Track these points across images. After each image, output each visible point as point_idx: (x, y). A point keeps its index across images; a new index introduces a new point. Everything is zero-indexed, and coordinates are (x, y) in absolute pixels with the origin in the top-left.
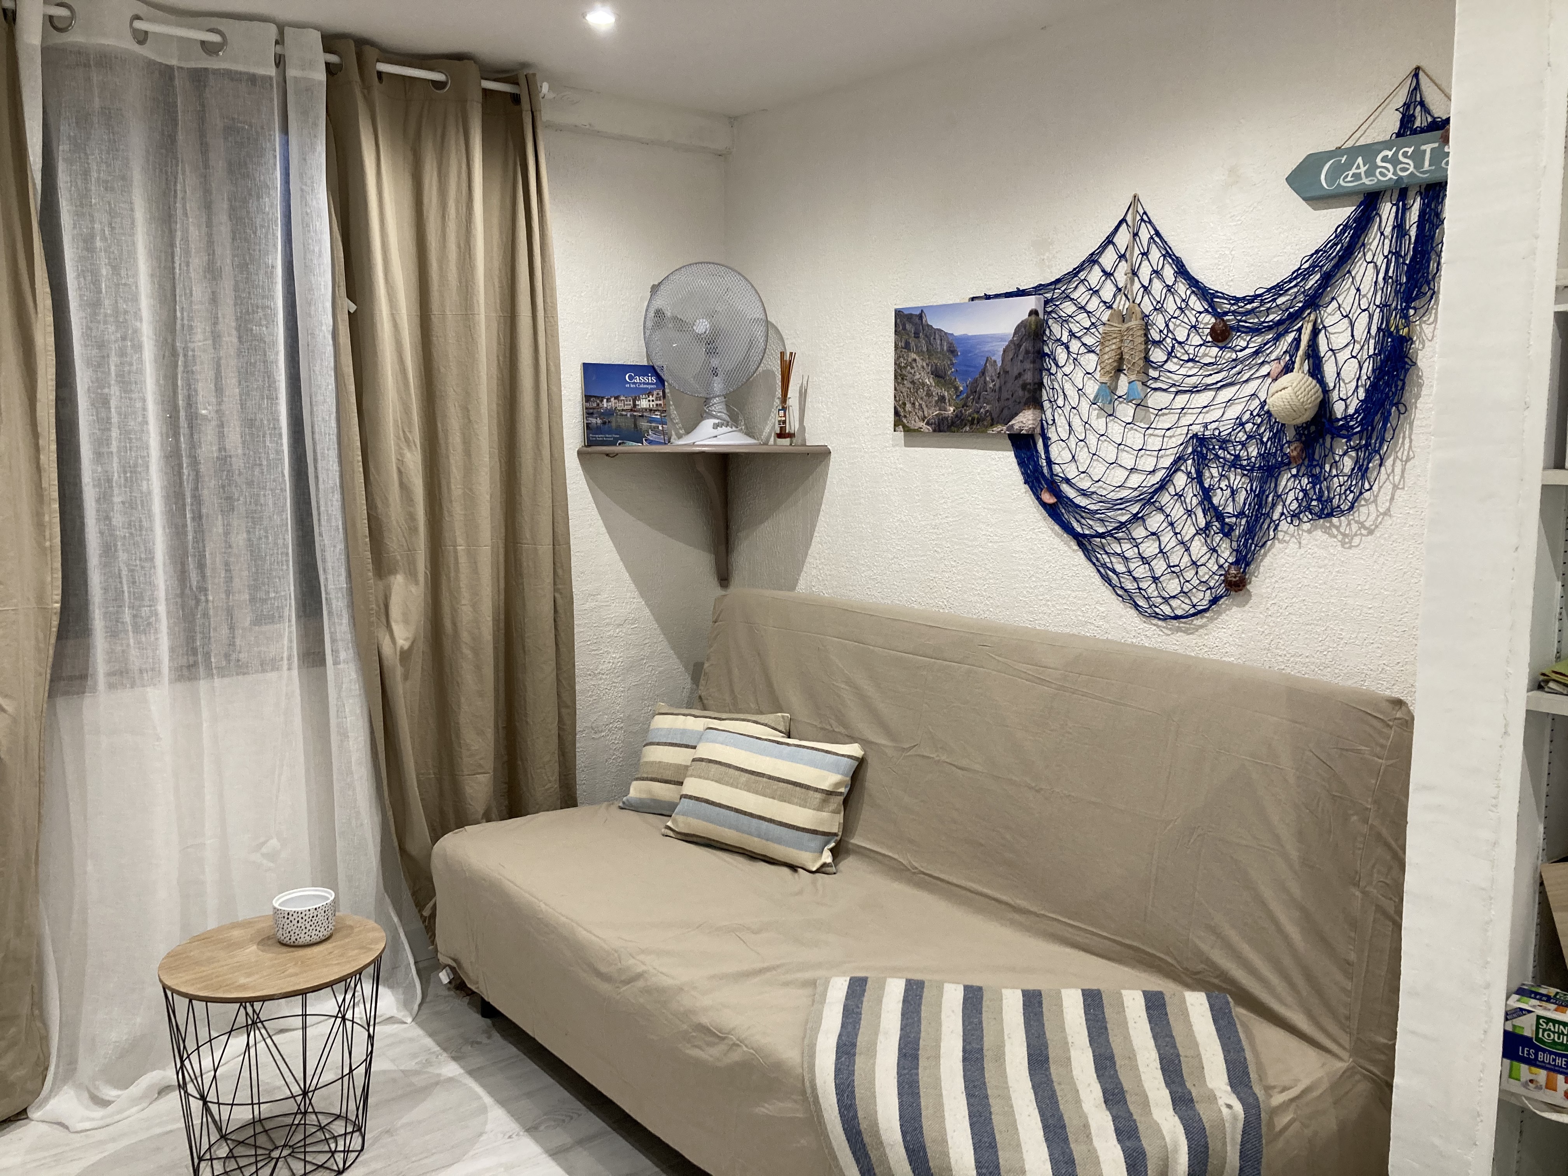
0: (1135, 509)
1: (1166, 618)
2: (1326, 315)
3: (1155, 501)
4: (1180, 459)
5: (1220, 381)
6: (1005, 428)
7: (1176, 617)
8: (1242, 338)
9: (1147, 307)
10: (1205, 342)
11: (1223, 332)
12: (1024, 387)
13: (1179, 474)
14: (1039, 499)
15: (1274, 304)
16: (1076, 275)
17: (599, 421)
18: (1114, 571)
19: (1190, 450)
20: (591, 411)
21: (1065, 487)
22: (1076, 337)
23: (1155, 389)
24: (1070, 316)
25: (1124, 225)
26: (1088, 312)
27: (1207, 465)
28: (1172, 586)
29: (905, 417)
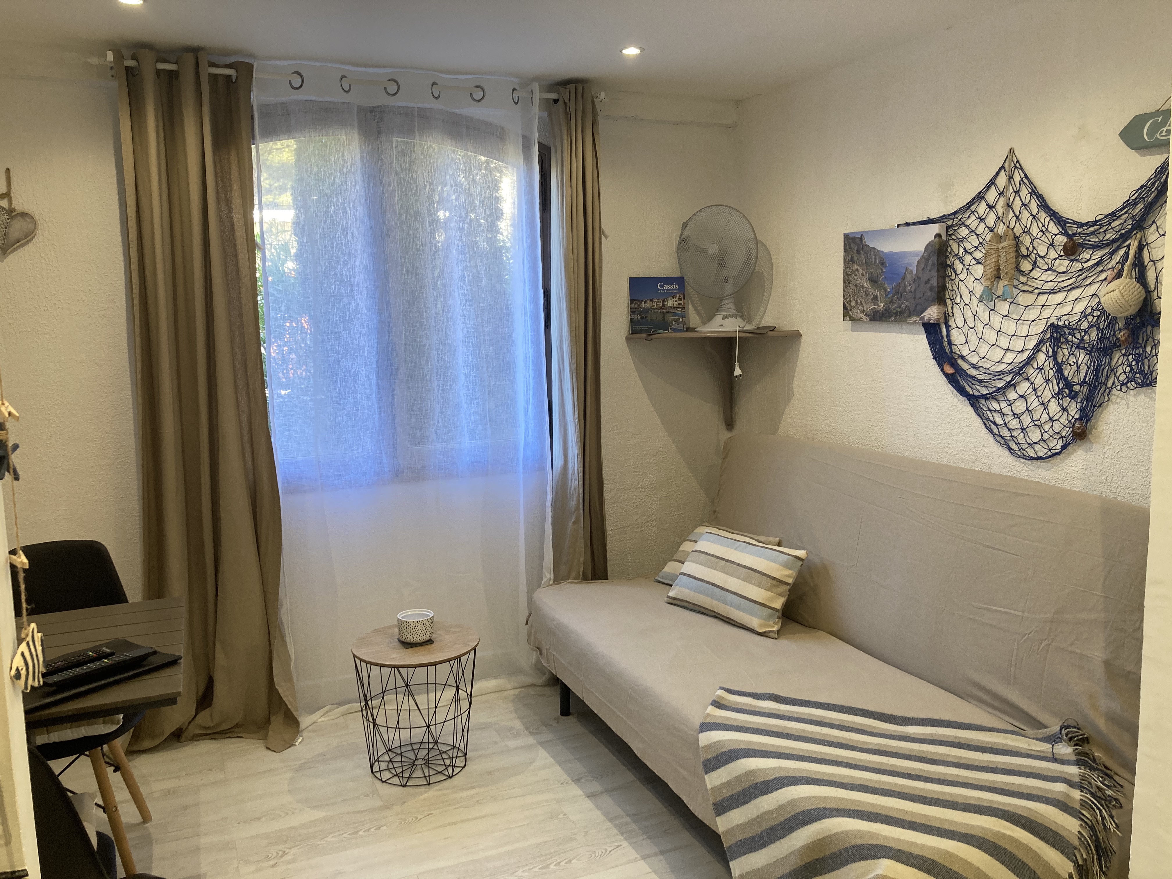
0: (1009, 378)
1: (1031, 458)
2: (1149, 234)
3: (1023, 373)
4: (1041, 342)
5: (1071, 285)
6: (918, 319)
7: (1039, 458)
8: (1087, 253)
9: (1018, 230)
10: (1060, 256)
11: (1072, 248)
12: (931, 289)
13: (1040, 353)
14: (942, 370)
15: (1110, 228)
16: (969, 208)
17: (639, 317)
18: (995, 423)
19: (1048, 336)
20: (634, 310)
21: (960, 362)
22: (968, 253)
23: (1023, 291)
24: (964, 238)
25: (1003, 171)
26: (977, 235)
27: (1060, 347)
28: (1035, 435)
29: (851, 310)
